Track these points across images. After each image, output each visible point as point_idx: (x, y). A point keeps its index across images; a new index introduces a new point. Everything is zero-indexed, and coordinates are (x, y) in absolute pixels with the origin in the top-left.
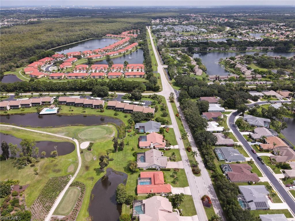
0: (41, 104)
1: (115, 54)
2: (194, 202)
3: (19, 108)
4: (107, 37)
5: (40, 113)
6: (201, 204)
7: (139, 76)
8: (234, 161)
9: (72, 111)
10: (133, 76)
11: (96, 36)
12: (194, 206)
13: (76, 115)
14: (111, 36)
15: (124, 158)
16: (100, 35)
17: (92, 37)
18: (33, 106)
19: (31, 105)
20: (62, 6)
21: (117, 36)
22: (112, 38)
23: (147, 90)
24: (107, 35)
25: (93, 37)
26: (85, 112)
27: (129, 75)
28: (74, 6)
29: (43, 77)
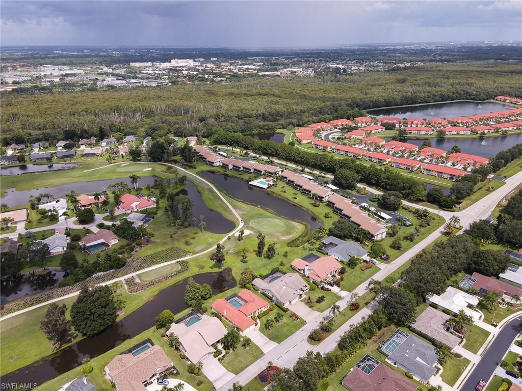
0: (262, 173)
1: (462, 132)
2: (255, 363)
3: (239, 171)
4: (496, 101)
5: (250, 183)
6: (259, 370)
7: (449, 176)
8: (402, 368)
9: (285, 192)
10: (436, 174)
11: (472, 97)
12: (247, 366)
13: (283, 198)
14: (505, 100)
15: (260, 268)
16: (483, 96)
17: (463, 99)
18: (254, 173)
19: (252, 171)
20: (486, 42)
21: (517, 101)
22: (505, 103)
23: (429, 201)
24: (499, 98)
25: (466, 99)
26: (296, 199)
27: (430, 170)
28: (511, 41)
29: (309, 143)
